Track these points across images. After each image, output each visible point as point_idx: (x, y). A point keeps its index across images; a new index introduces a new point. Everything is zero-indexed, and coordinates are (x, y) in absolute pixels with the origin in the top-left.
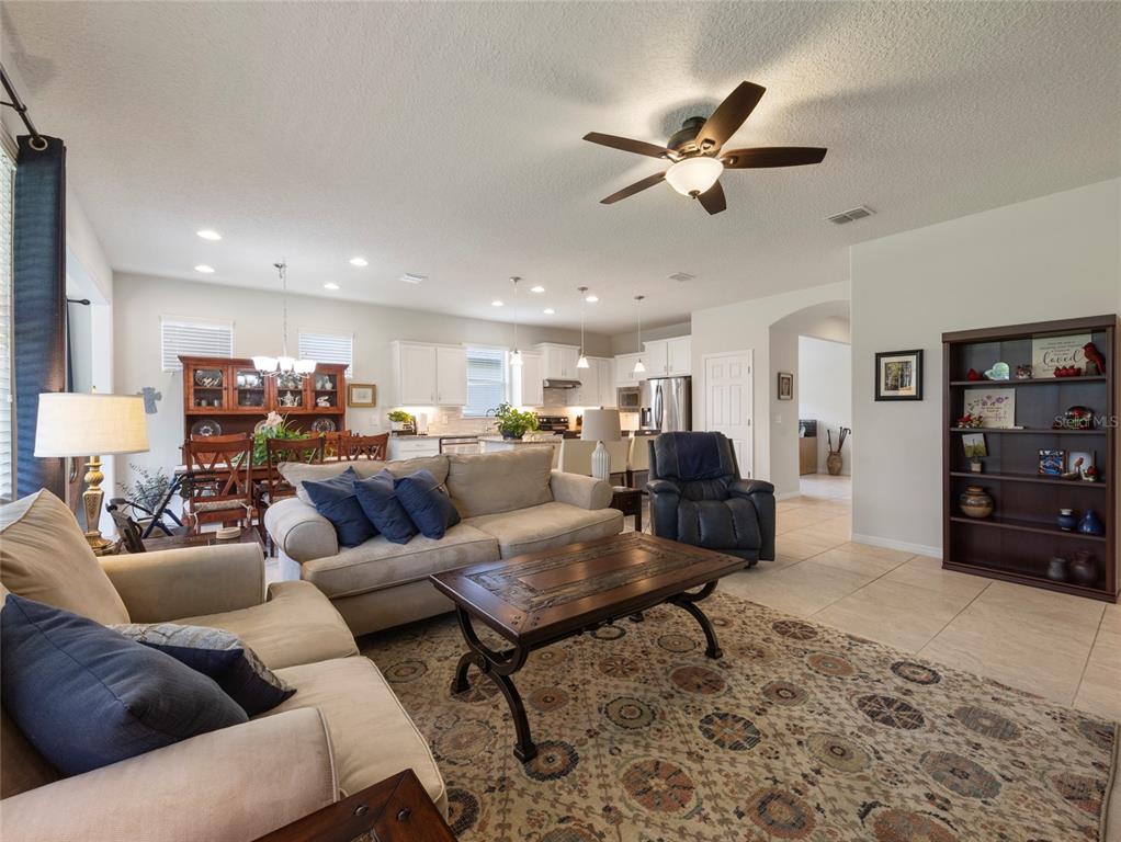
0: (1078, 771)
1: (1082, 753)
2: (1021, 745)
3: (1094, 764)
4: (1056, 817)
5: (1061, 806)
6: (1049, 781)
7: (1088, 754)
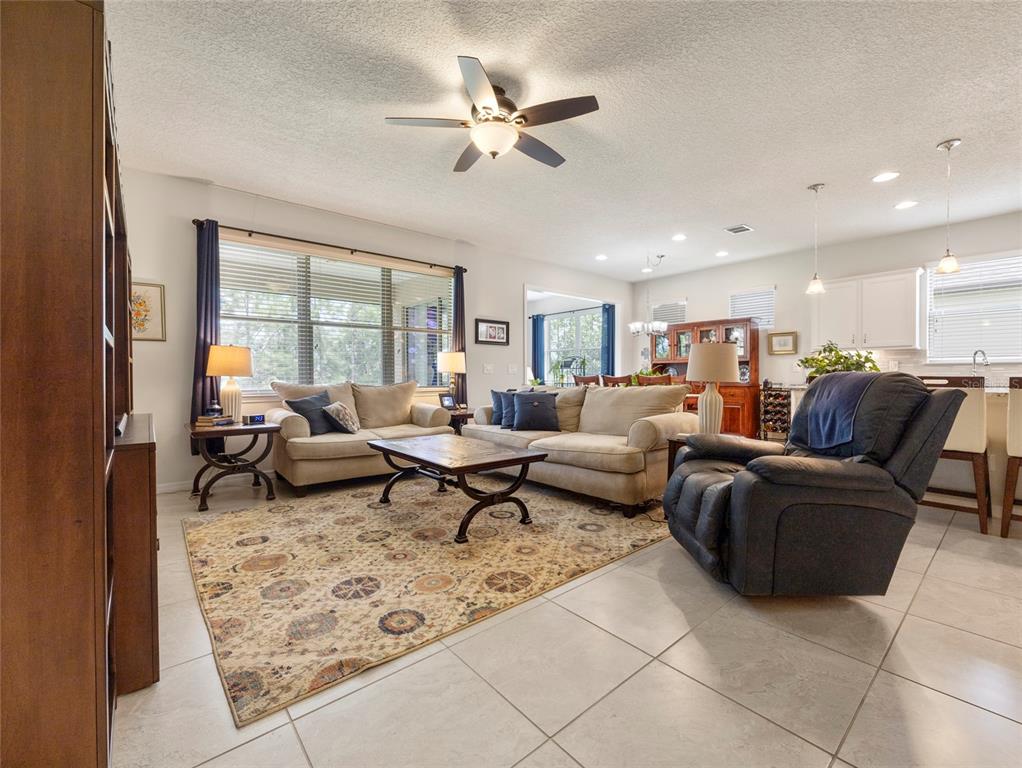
0: (236, 640)
1: (243, 654)
2: (279, 629)
3: (230, 653)
4: (230, 605)
5: (231, 612)
6: (246, 619)
7: (238, 658)
